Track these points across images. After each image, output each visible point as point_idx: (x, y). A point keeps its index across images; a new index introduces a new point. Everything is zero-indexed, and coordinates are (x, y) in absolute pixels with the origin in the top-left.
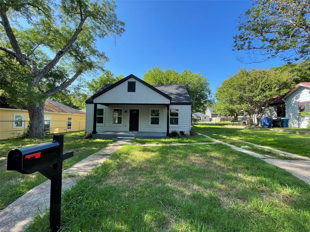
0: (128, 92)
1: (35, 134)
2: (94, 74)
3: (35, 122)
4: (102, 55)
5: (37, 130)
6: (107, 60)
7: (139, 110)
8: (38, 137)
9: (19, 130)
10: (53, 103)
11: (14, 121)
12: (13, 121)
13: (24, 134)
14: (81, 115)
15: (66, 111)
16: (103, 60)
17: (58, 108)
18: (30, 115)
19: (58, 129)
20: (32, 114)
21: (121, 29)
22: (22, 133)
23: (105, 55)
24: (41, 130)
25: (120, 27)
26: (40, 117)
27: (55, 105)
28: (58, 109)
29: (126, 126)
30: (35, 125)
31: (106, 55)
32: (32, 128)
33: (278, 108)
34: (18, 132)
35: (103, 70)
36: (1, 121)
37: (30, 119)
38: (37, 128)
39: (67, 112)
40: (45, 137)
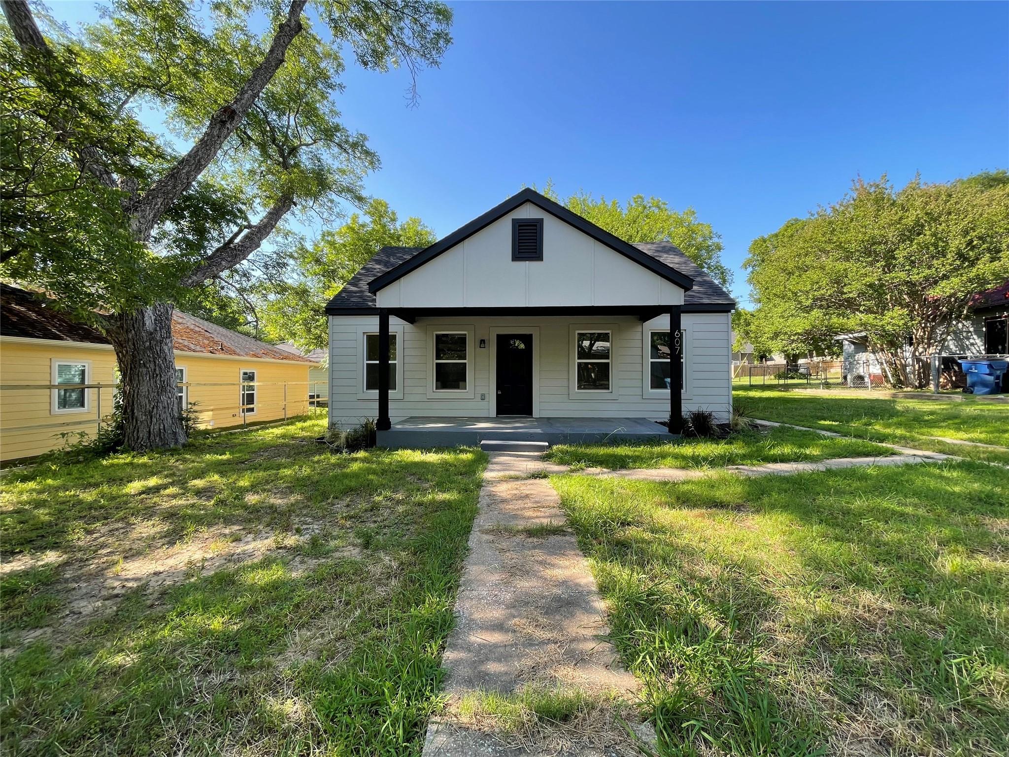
0: (513, 260)
1: (146, 435)
2: (326, 215)
3: (144, 389)
4: (357, 146)
5: (154, 420)
6: (371, 163)
7: (531, 335)
8: (157, 447)
9: (80, 423)
10: (184, 322)
11: (54, 386)
12: (50, 387)
13: (103, 435)
14: (284, 361)
15: (234, 348)
16: (358, 165)
17: (207, 338)
18: (120, 361)
19: (211, 413)
20: (129, 358)
21: (438, 34)
22: (92, 435)
23: (366, 143)
24: (169, 419)
25: (434, 26)
26: (160, 368)
27: (192, 327)
28: (206, 342)
29: (483, 397)
30: (144, 401)
31: (369, 145)
32: (133, 410)
33: (988, 325)
34: (78, 429)
35: (360, 199)
36: (4, 387)
37: (124, 375)
38: (150, 412)
39: (238, 351)
40: (184, 446)
